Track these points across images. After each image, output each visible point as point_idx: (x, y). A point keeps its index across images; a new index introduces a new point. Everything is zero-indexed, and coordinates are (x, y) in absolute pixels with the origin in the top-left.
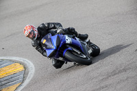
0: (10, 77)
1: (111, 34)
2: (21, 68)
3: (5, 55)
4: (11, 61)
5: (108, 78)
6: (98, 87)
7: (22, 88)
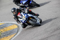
0: (11, 31)
1: (56, 12)
2: (16, 27)
3: (9, 21)
4: (12, 23)
5: (54, 31)
6: (50, 35)
7: (17, 35)
